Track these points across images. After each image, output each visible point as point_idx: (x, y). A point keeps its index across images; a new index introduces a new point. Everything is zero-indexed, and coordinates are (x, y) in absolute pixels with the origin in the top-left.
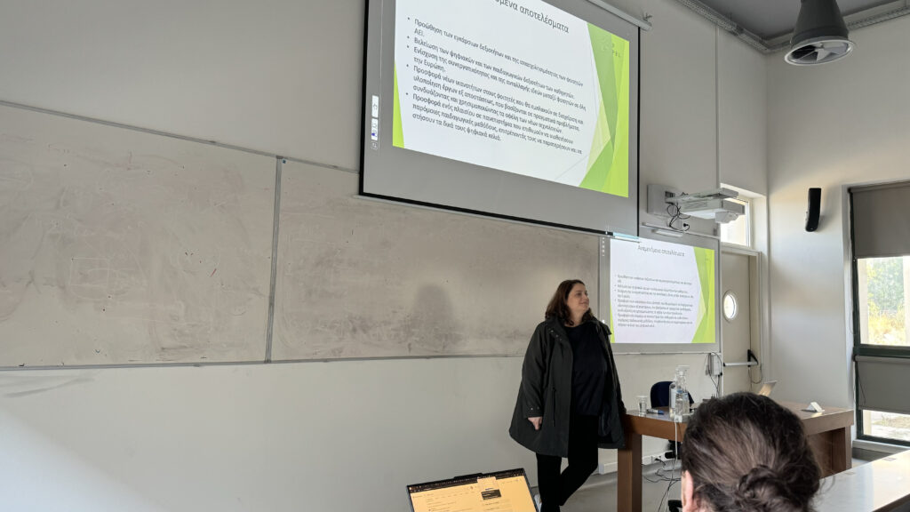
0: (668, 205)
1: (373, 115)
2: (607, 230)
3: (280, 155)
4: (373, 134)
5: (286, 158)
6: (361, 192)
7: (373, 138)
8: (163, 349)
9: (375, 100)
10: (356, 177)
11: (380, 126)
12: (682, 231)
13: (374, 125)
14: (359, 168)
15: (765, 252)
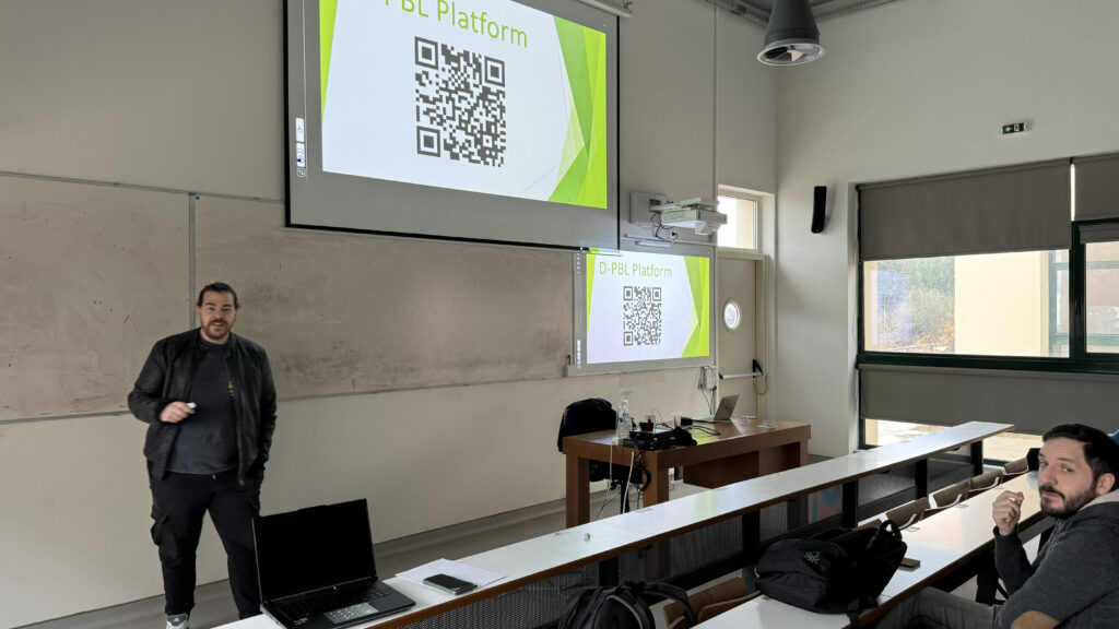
0: (652, 213)
1: (298, 139)
2: (582, 245)
3: (192, 190)
4: (299, 160)
5: (200, 194)
6: (288, 224)
7: (299, 164)
8: (77, 400)
9: (300, 123)
10: (281, 208)
11: (307, 150)
12: (670, 241)
13: (300, 150)
14: (283, 198)
15: (773, 256)
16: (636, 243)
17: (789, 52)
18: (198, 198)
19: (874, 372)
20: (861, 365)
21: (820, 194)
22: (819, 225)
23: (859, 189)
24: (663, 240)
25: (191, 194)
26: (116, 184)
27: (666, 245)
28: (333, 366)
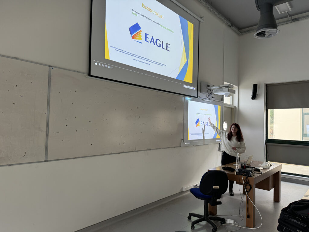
0: (207, 90)
12: (212, 100)
15: (237, 106)
16: (202, 100)
17: (265, 33)
18: (53, 68)
19: (271, 145)
20: (267, 144)
21: (255, 87)
22: (254, 97)
23: (267, 86)
24: (209, 99)
25: (50, 66)
26: (16, 58)
27: (211, 101)
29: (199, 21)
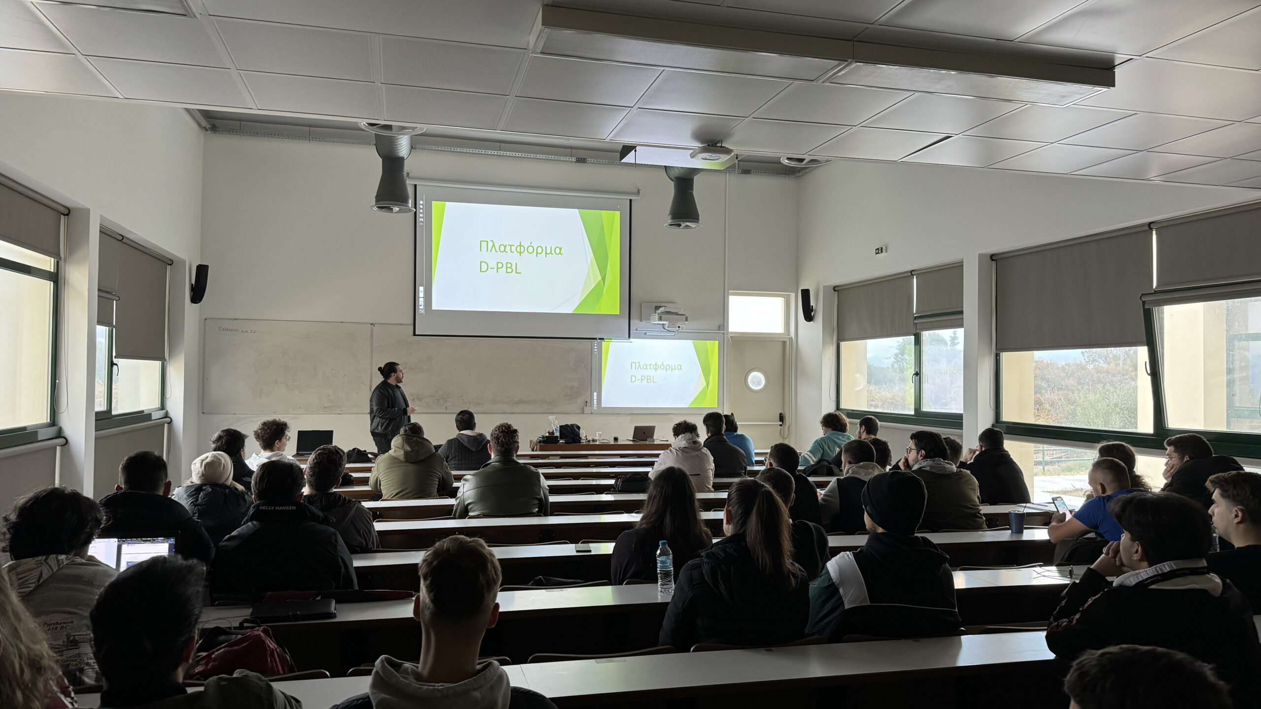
1: (420, 296)
2: (598, 336)
3: (372, 322)
4: (421, 306)
5: (375, 324)
6: (415, 334)
7: (420, 307)
9: (421, 289)
10: (412, 327)
11: (425, 302)
12: (673, 331)
13: (421, 301)
14: (413, 323)
15: (794, 337)
16: (645, 333)
18: (374, 326)
21: (805, 295)
22: (808, 316)
23: (835, 289)
24: (669, 331)
26: (343, 322)
27: (673, 334)
28: (436, 400)
29: (631, 200)
